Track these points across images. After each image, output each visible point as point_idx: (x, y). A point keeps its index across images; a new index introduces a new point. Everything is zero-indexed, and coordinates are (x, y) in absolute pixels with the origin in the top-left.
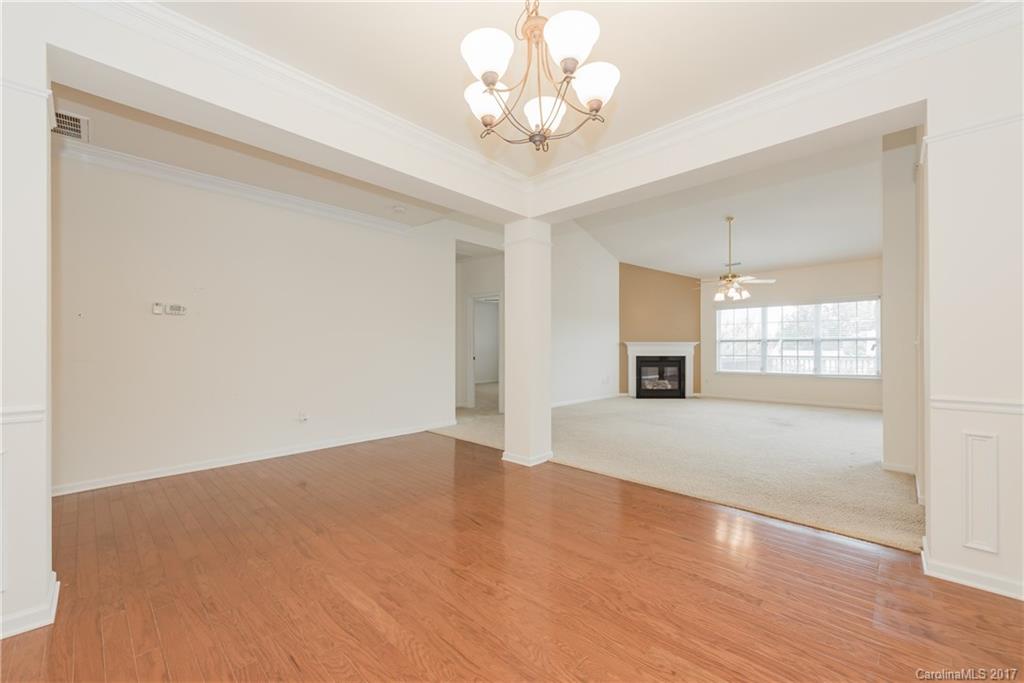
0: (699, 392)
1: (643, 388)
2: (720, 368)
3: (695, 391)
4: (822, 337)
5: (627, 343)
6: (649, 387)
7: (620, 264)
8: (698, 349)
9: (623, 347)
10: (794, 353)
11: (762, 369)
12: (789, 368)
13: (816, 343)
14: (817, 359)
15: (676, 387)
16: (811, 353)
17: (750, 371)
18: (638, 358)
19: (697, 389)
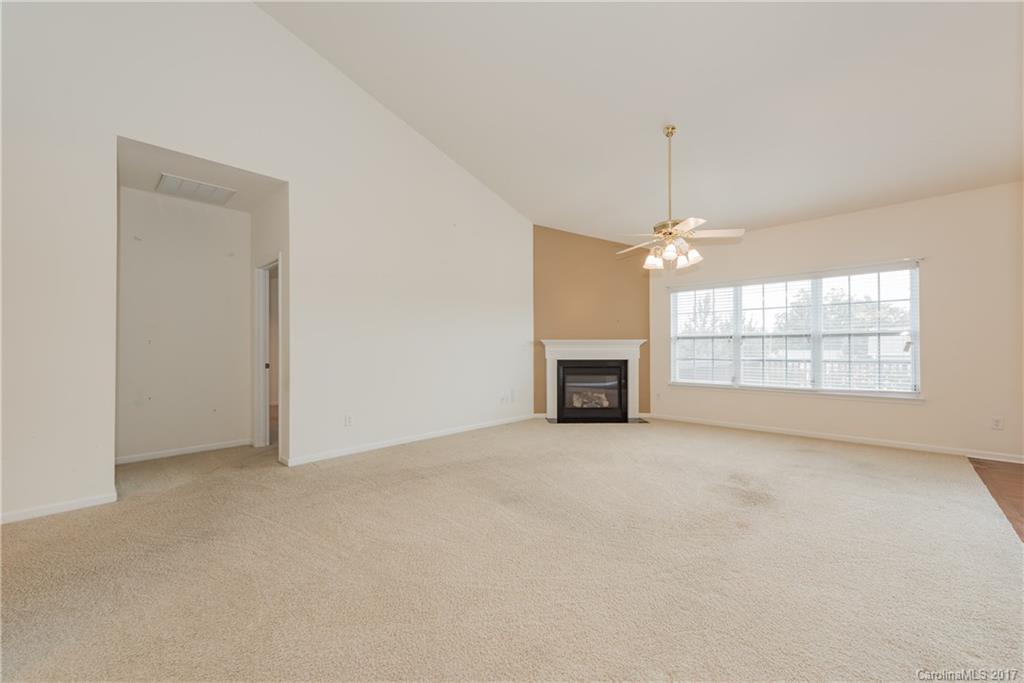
0: (648, 411)
1: (567, 405)
2: (677, 377)
3: (641, 411)
4: (824, 331)
5: (543, 341)
6: (577, 404)
7: (534, 226)
8: (645, 350)
9: (539, 348)
10: (781, 354)
11: (734, 379)
12: (773, 380)
13: (812, 339)
14: (816, 363)
15: (616, 404)
16: (807, 355)
17: (717, 382)
18: (560, 363)
19: (645, 406)
